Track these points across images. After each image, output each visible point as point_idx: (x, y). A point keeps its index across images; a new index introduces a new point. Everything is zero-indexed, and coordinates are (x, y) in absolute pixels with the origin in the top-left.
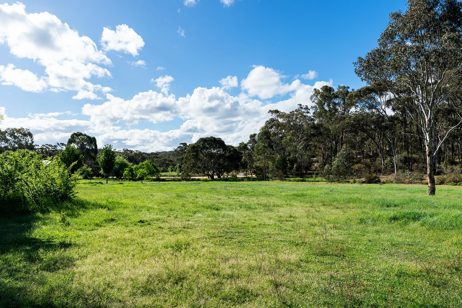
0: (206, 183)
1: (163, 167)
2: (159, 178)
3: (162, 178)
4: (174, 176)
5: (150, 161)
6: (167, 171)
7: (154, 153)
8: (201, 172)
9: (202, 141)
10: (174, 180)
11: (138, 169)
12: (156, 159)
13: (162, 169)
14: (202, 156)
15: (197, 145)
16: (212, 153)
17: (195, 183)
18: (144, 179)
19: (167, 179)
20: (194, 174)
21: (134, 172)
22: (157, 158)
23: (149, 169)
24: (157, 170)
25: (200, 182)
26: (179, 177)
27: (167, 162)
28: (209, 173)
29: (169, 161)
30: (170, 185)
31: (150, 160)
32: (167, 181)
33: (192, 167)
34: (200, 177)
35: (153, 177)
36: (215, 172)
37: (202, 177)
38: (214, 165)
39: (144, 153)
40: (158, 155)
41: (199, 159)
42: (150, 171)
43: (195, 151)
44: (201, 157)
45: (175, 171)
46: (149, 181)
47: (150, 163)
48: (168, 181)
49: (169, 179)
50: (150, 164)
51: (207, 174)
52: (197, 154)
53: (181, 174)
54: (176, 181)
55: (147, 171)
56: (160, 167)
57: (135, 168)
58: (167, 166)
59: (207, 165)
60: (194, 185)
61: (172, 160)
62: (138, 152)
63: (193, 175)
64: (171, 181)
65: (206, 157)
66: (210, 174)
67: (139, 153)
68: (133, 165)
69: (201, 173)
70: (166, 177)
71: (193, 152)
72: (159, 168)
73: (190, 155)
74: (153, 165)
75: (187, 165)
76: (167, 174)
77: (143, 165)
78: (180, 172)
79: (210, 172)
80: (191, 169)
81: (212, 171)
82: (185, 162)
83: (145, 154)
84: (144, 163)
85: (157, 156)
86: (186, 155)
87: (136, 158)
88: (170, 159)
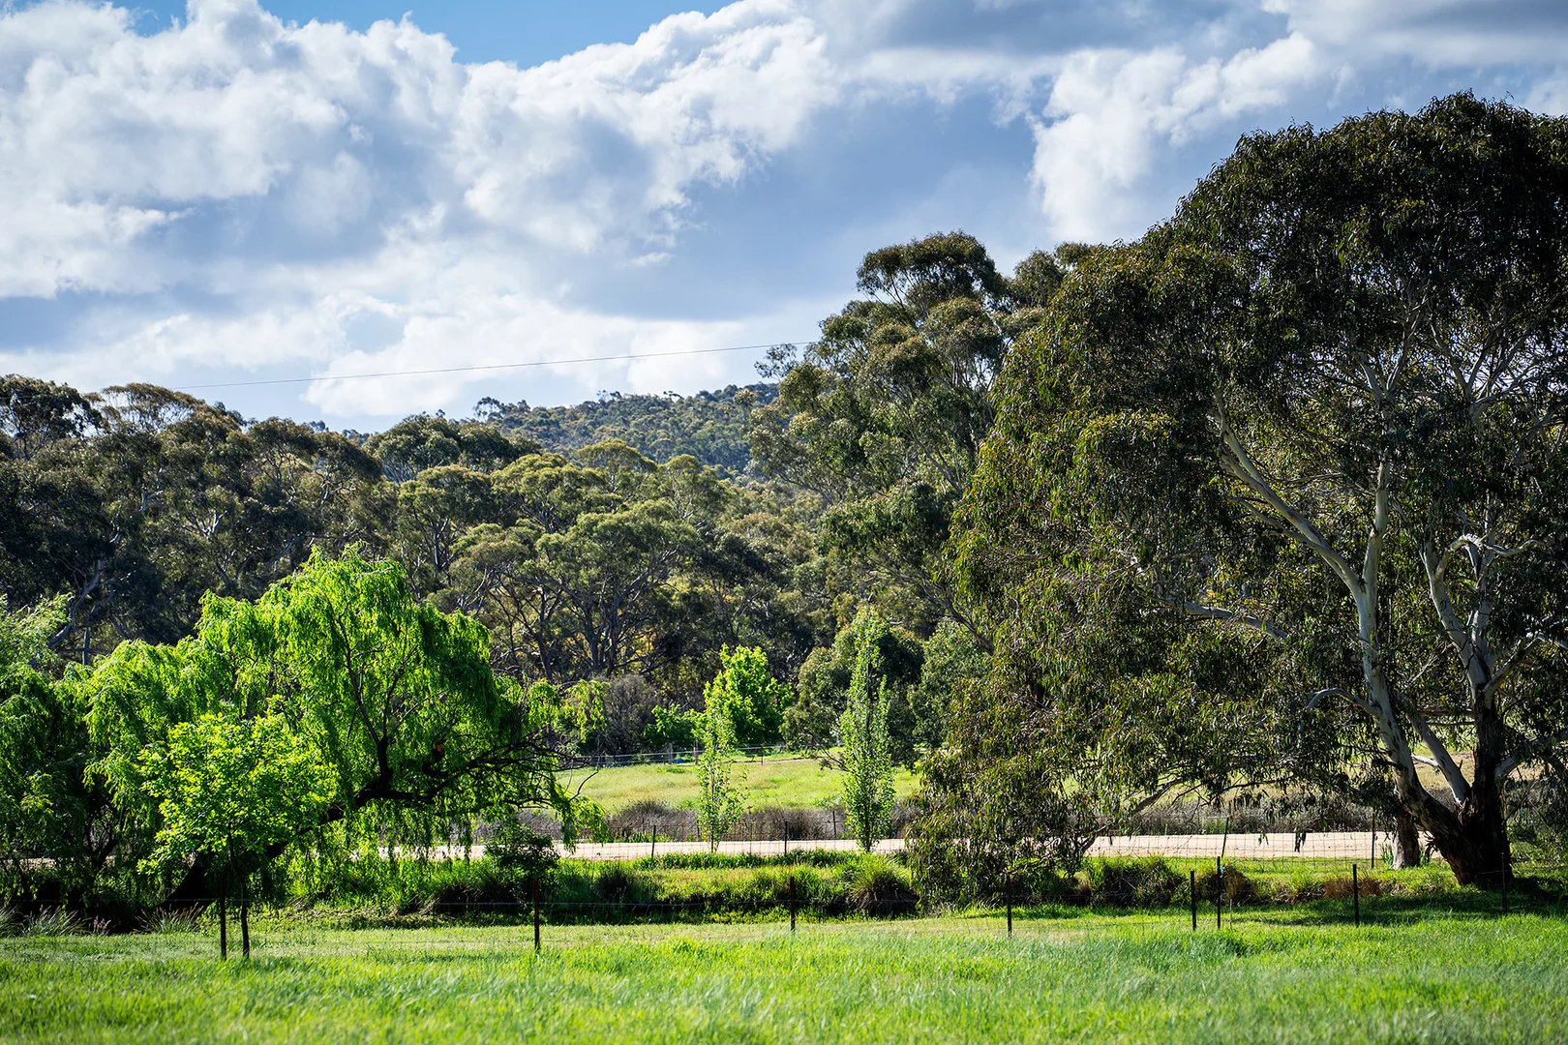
0: (1352, 941)
1: (607, 663)
2: (538, 863)
3: (589, 856)
4: (795, 827)
5: (383, 567)
6: (678, 743)
7: (447, 430)
8: (1267, 758)
9: (1277, 194)
10: (794, 899)
11: (178, 712)
12: (481, 538)
13: (582, 699)
14: (1276, 456)
15: (1193, 265)
16: (1459, 405)
17: (1152, 953)
18: (275, 892)
19: (680, 883)
20: (1148, 780)
21: (111, 765)
22: (498, 509)
23: (360, 711)
24: (510, 722)
25: (1249, 927)
26: (886, 846)
27: (678, 584)
28: (1406, 767)
29: (708, 564)
30: (720, 973)
31: (381, 547)
32: (667, 910)
33: (1100, 660)
34: (1243, 848)
35: (440, 852)
36: (1524, 753)
37: (1280, 844)
38: (1508, 626)
39: (273, 434)
40: (509, 453)
41: (1224, 515)
42: (381, 747)
43: (1161, 388)
44: (1264, 480)
45: (817, 735)
46: (369, 909)
47: (386, 600)
48: (695, 908)
49: (705, 881)
50: (370, 619)
51: (1373, 792)
52: (1192, 435)
53: (905, 784)
54: (837, 908)
55: (333, 750)
56: (555, 663)
57: (124, 702)
58: (670, 649)
59: (1381, 618)
60: (1143, 974)
61: (755, 542)
62: (171, 415)
63: (1128, 797)
64: (750, 906)
65: (1355, 475)
66: (1431, 778)
67: (190, 431)
68: (70, 646)
69: (1256, 764)
70: (665, 848)
71: (1112, 403)
72: (526, 693)
73: (1060, 461)
74: (430, 632)
75: (1012, 634)
76: (672, 799)
77: (262, 638)
78: (904, 755)
79: (1422, 754)
80: (1088, 699)
81: (1469, 736)
82: (983, 582)
83: (304, 442)
84: (269, 610)
85: (501, 476)
86: (1001, 460)
87: (132, 526)
88: (727, 526)
